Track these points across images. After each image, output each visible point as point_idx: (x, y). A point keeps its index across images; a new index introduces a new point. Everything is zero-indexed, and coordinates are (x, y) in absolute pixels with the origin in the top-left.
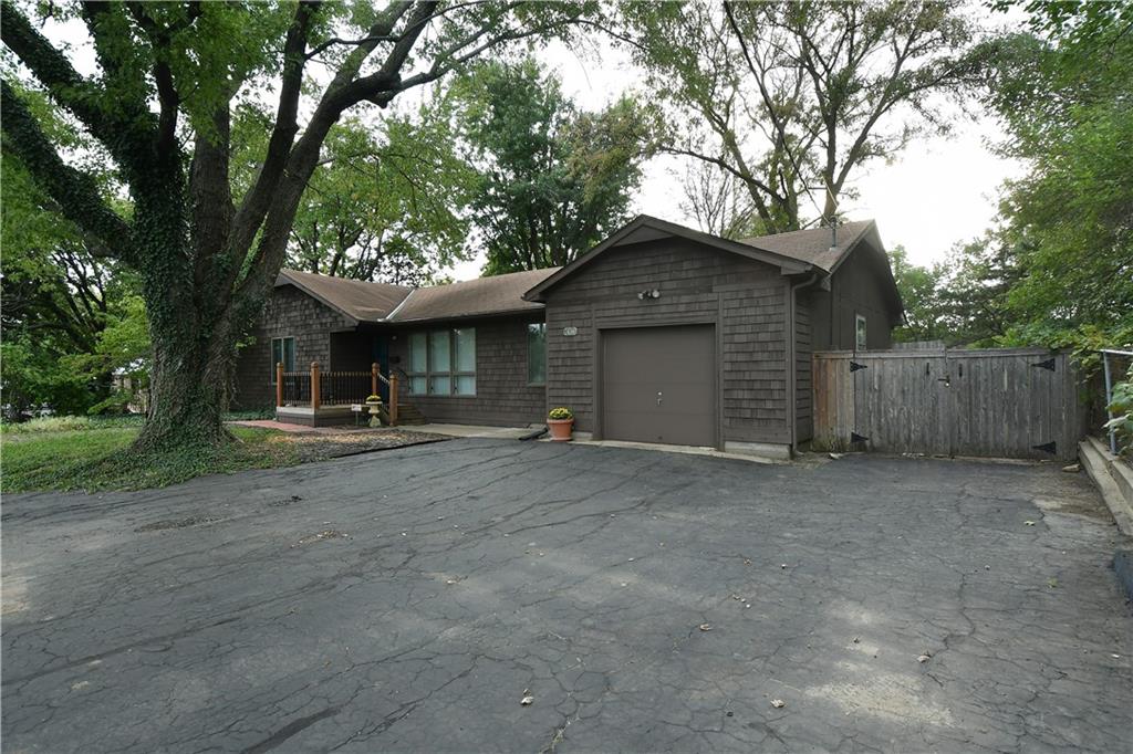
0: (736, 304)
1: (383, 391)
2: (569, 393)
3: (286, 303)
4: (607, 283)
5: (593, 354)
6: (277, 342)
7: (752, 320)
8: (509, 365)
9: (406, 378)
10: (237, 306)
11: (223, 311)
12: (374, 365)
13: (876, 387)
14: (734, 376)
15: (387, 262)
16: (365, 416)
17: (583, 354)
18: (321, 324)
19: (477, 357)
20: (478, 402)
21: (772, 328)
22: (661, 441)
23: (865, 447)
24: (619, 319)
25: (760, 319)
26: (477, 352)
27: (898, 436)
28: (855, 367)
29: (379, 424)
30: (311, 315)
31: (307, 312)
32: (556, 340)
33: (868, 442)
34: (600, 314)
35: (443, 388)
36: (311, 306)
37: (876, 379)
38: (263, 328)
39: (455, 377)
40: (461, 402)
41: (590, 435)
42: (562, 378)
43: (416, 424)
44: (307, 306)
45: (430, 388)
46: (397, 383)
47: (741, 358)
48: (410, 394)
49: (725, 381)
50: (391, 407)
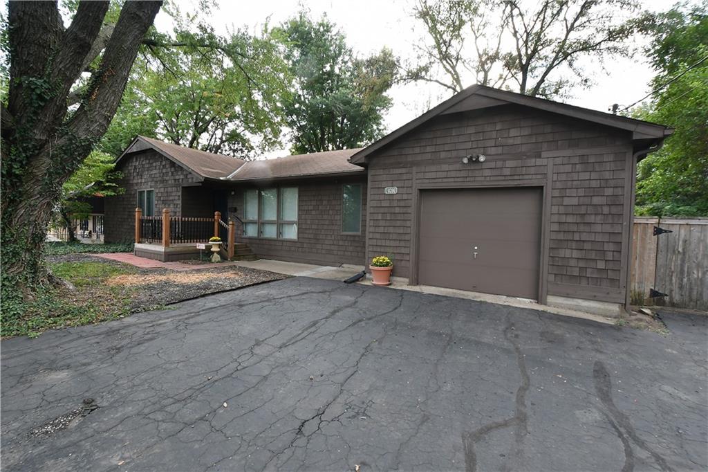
0: (568, 168)
1: (223, 234)
2: (388, 243)
3: (149, 163)
4: (428, 149)
5: (412, 210)
6: (141, 193)
7: (586, 184)
8: (325, 217)
9: (243, 224)
10: (59, 142)
11: (42, 146)
12: (216, 213)
13: (680, 250)
14: (561, 236)
15: (227, 148)
16: (208, 253)
17: (402, 210)
18: (175, 180)
19: (299, 210)
20: (298, 245)
21: (609, 192)
22: (474, 289)
23: (664, 302)
24: (440, 180)
25: (594, 184)
26: (299, 206)
27: (701, 295)
28: (658, 231)
29: (219, 259)
30: (167, 173)
31: (164, 171)
32: (377, 197)
33: (667, 299)
34: (421, 176)
35: (271, 232)
36: (167, 166)
37: (681, 243)
38: (131, 182)
39: (280, 224)
40: (285, 244)
41: (407, 280)
42: (381, 230)
43: (249, 260)
44: (164, 166)
45: (260, 232)
46: (235, 227)
47: (570, 219)
48: (244, 236)
49: (551, 240)
50: (229, 246)
